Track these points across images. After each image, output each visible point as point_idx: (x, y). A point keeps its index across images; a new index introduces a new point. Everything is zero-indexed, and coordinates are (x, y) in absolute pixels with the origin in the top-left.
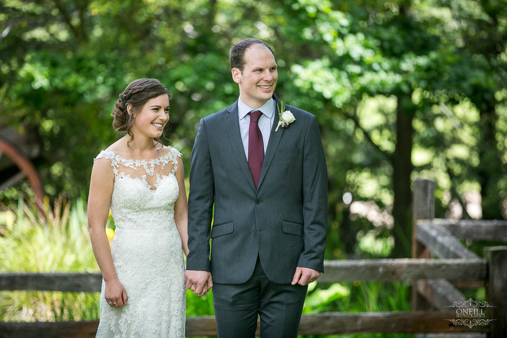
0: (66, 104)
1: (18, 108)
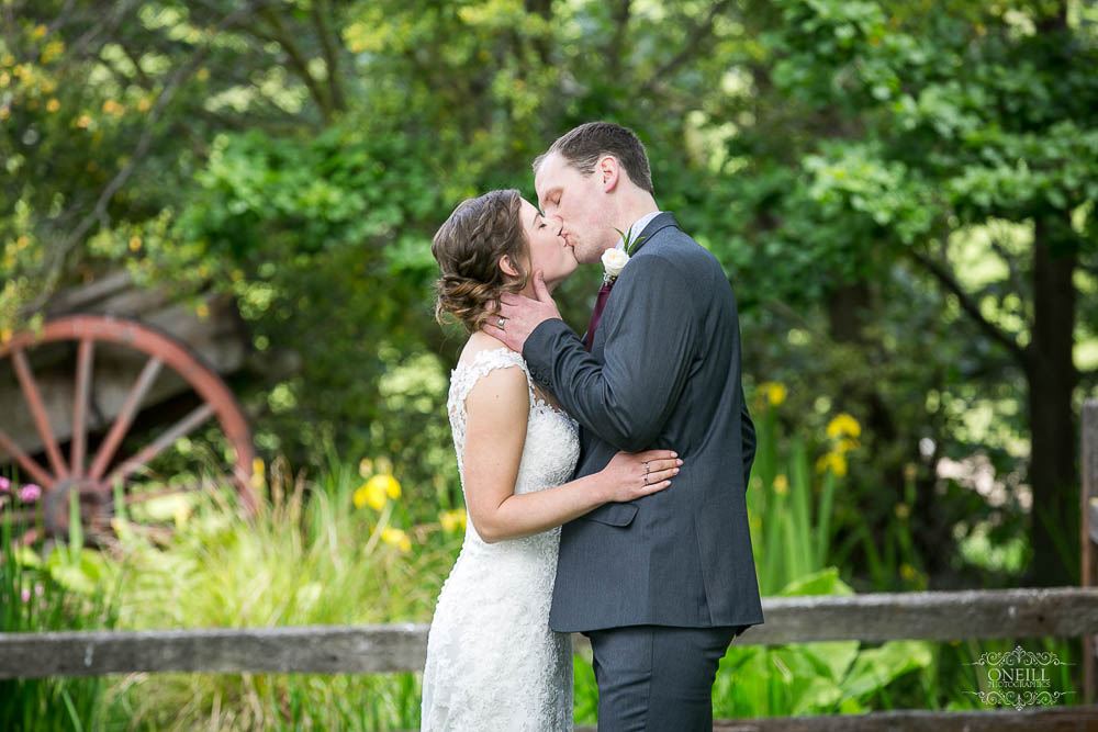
0: (300, 249)
1: (194, 263)
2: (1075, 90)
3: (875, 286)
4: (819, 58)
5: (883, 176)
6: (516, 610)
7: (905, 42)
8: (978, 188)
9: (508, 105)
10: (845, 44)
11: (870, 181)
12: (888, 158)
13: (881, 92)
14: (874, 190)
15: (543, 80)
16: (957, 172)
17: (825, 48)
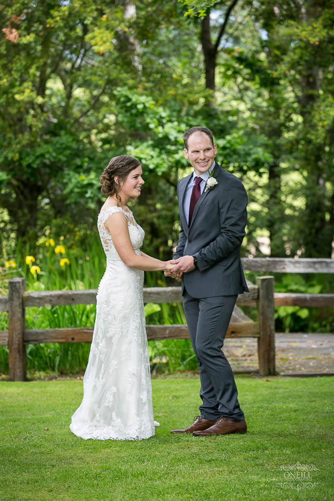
2: (216, 125)
3: (153, 187)
4: (132, 114)
5: (152, 153)
6: (127, 288)
7: (160, 110)
8: (183, 158)
9: (30, 127)
10: (140, 110)
11: (148, 154)
12: (154, 147)
13: (152, 126)
14: (149, 157)
15: (42, 118)
16: (176, 152)
17: (134, 111)
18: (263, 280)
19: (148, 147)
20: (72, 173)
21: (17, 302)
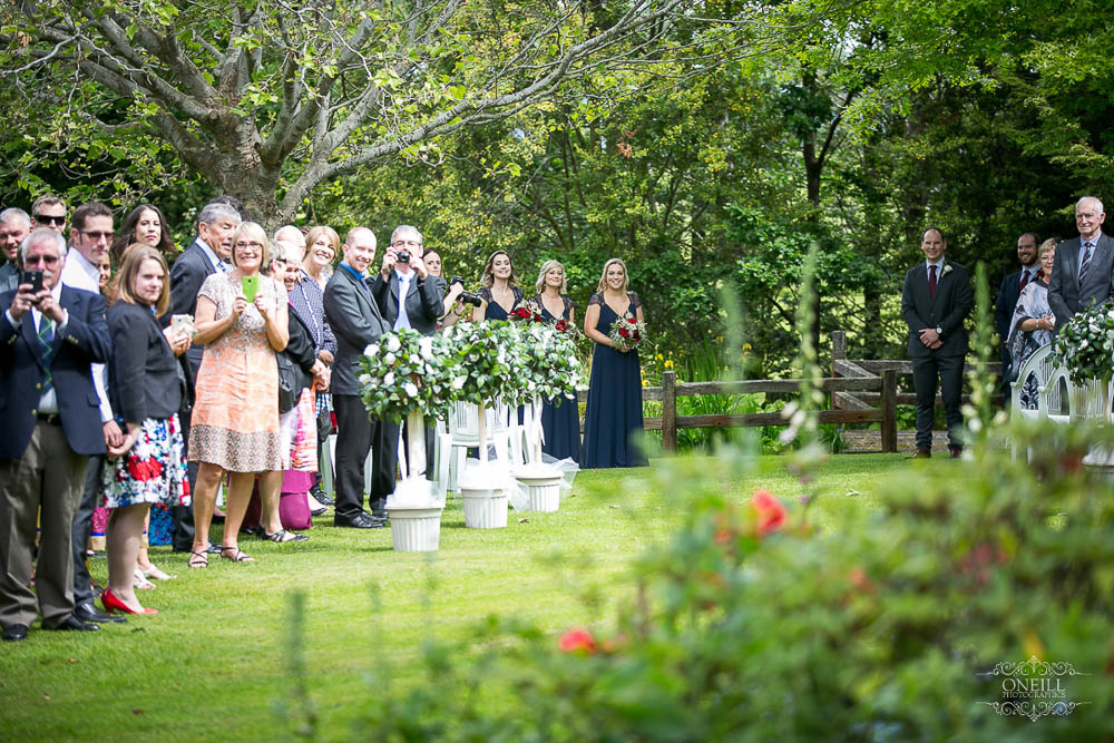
4: (742, 228)
5: (763, 267)
10: (751, 224)
11: (759, 268)
12: (764, 261)
13: (762, 239)
14: (760, 271)
16: (787, 266)
17: (744, 225)
18: (887, 372)
19: (758, 261)
20: (678, 288)
21: (670, 392)
